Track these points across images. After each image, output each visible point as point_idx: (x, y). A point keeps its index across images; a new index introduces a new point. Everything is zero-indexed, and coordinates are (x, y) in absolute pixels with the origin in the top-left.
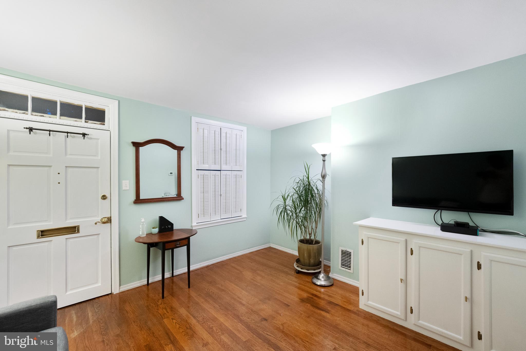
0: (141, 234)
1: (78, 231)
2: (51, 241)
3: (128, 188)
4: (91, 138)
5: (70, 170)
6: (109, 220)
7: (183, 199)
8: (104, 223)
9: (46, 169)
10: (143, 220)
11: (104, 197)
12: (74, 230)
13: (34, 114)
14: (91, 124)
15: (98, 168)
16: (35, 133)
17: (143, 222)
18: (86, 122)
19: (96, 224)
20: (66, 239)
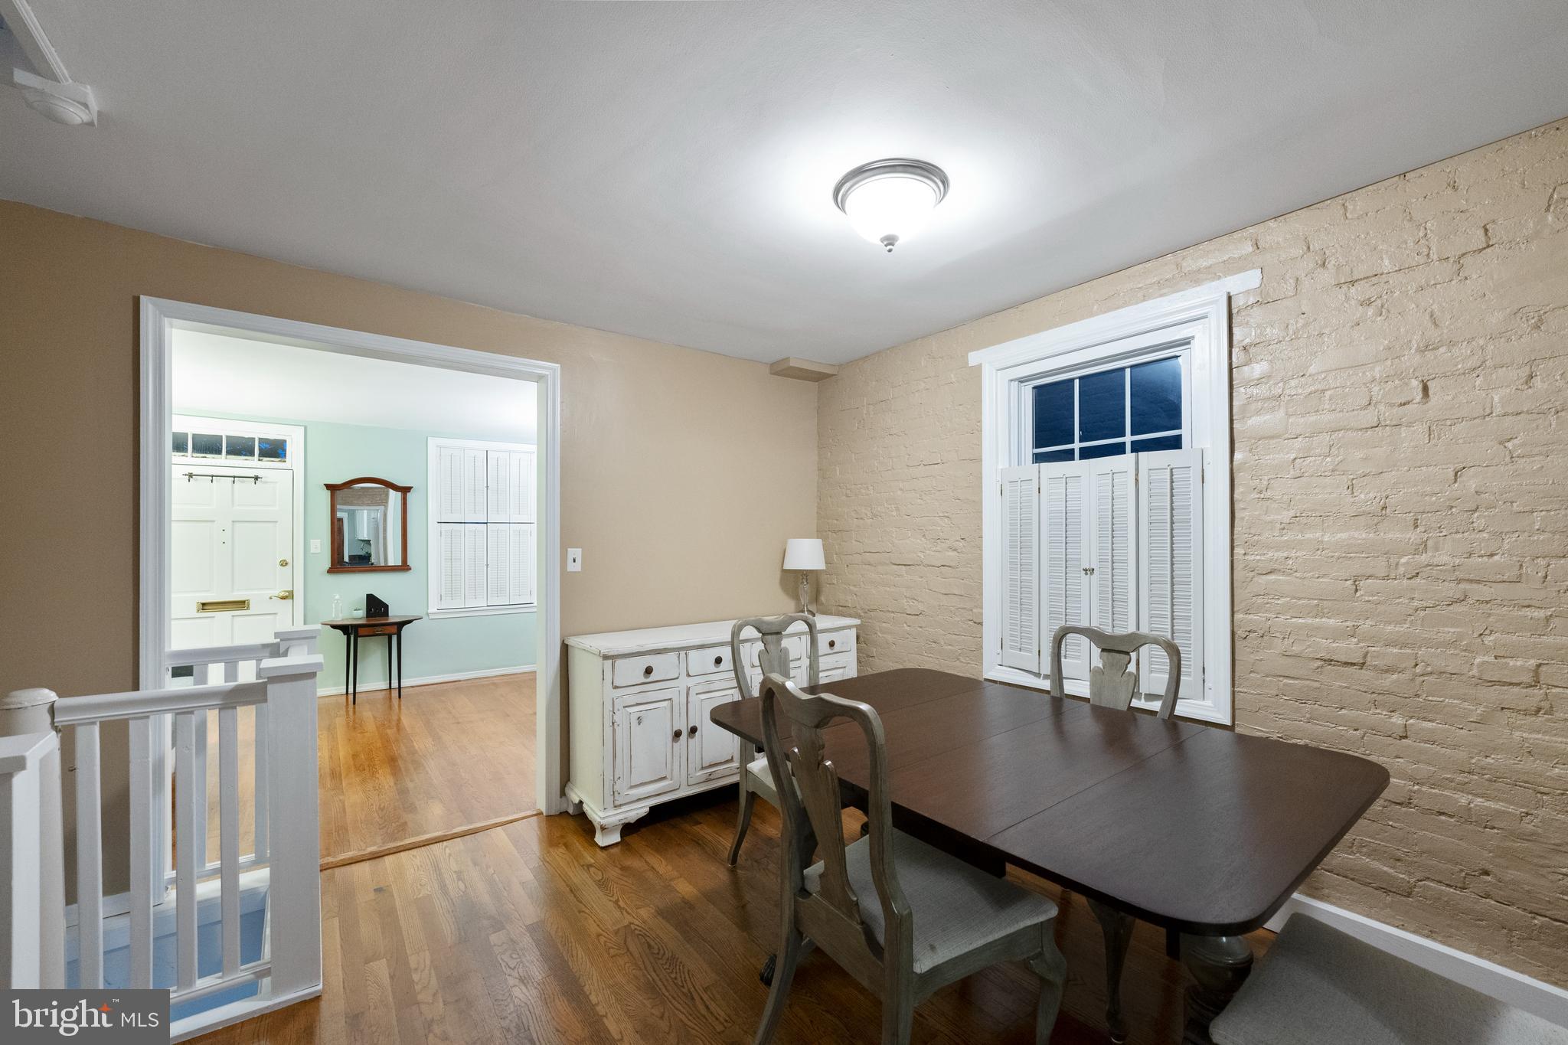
0: (334, 616)
1: (248, 608)
2: (214, 617)
3: (319, 551)
4: (266, 482)
5: (237, 525)
6: (289, 596)
7: (410, 569)
8: (283, 598)
9: (209, 524)
10: (337, 597)
11: (284, 564)
12: (242, 604)
13: (195, 455)
14: (267, 462)
15: (276, 522)
16: (196, 480)
17: (337, 600)
18: (259, 460)
19: (271, 598)
20: (233, 616)
